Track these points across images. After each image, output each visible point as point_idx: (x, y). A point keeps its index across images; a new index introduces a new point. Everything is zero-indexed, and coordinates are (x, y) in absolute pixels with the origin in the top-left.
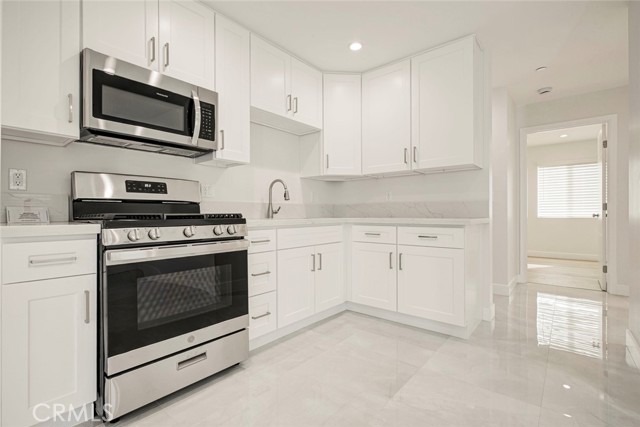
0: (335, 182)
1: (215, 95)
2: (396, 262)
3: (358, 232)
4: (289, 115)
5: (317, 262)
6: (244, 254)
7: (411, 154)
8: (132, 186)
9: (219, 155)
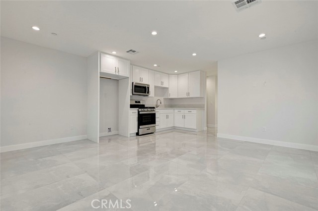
0: (172, 99)
1: (149, 85)
2: (184, 117)
3: (176, 111)
4: (161, 86)
5: (167, 117)
6: (155, 114)
7: (188, 94)
8: (136, 102)
9: (149, 96)
